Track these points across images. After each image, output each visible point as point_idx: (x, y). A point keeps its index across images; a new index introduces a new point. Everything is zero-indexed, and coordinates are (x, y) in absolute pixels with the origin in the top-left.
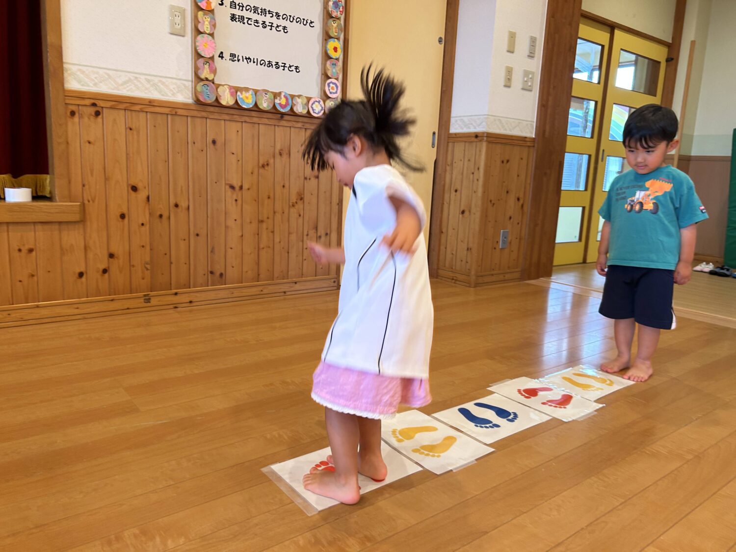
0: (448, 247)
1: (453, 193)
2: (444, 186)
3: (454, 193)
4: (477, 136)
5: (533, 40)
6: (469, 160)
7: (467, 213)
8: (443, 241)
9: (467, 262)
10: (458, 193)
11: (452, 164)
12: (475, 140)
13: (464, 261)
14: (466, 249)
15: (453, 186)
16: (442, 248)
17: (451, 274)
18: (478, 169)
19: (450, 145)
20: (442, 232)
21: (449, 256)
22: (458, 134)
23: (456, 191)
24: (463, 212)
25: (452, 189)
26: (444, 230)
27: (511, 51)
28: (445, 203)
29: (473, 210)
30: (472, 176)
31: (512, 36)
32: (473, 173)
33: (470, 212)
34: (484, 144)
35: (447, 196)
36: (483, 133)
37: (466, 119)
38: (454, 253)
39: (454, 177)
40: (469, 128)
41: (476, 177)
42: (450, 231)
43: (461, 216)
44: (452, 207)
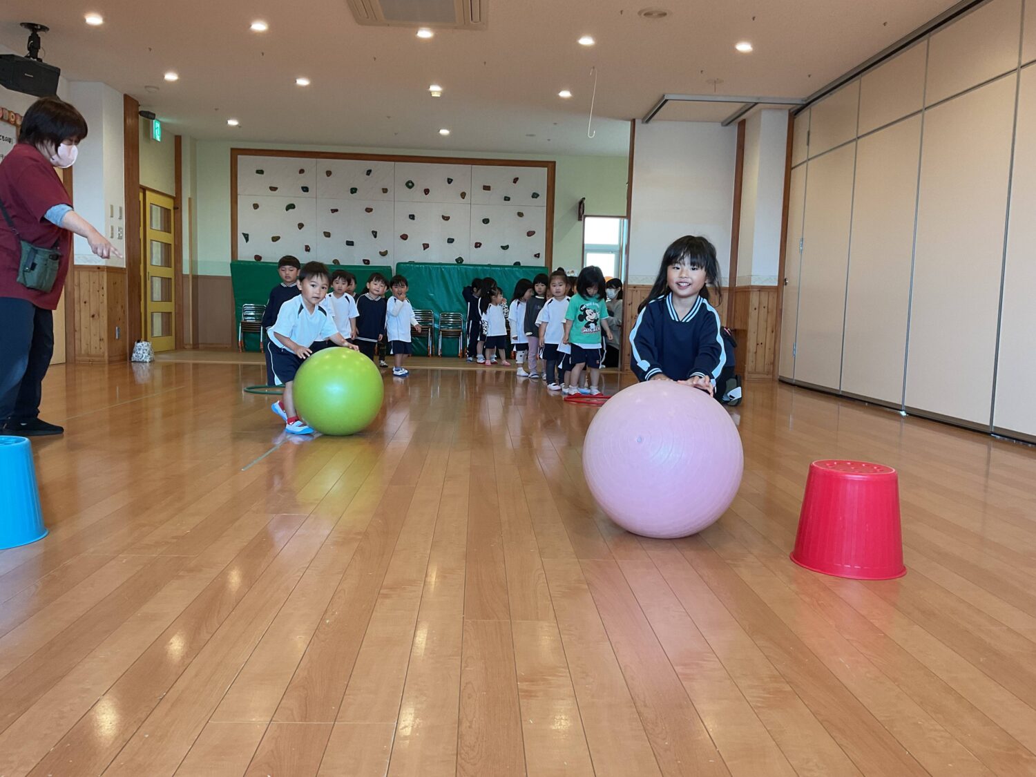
0: (82, 340)
1: (82, 304)
2: (74, 299)
3: (84, 304)
4: (99, 268)
5: (121, 209)
6: (94, 283)
7: (96, 316)
8: (77, 336)
9: (100, 349)
10: (87, 304)
11: (79, 285)
12: (97, 270)
13: (98, 348)
14: (99, 340)
15: (81, 299)
16: (77, 342)
17: (88, 358)
18: (102, 288)
19: (76, 273)
21: (84, 347)
22: (83, 266)
23: (85, 302)
24: (93, 316)
26: (77, 329)
27: (112, 216)
29: (101, 314)
30: (97, 293)
31: (112, 207)
32: (98, 291)
33: (99, 315)
34: (105, 274)
36: (104, 266)
37: (87, 257)
38: (89, 343)
39: (82, 294)
40: (91, 262)
41: (101, 294)
42: (83, 329)
43: (91, 319)
44: (82, 314)
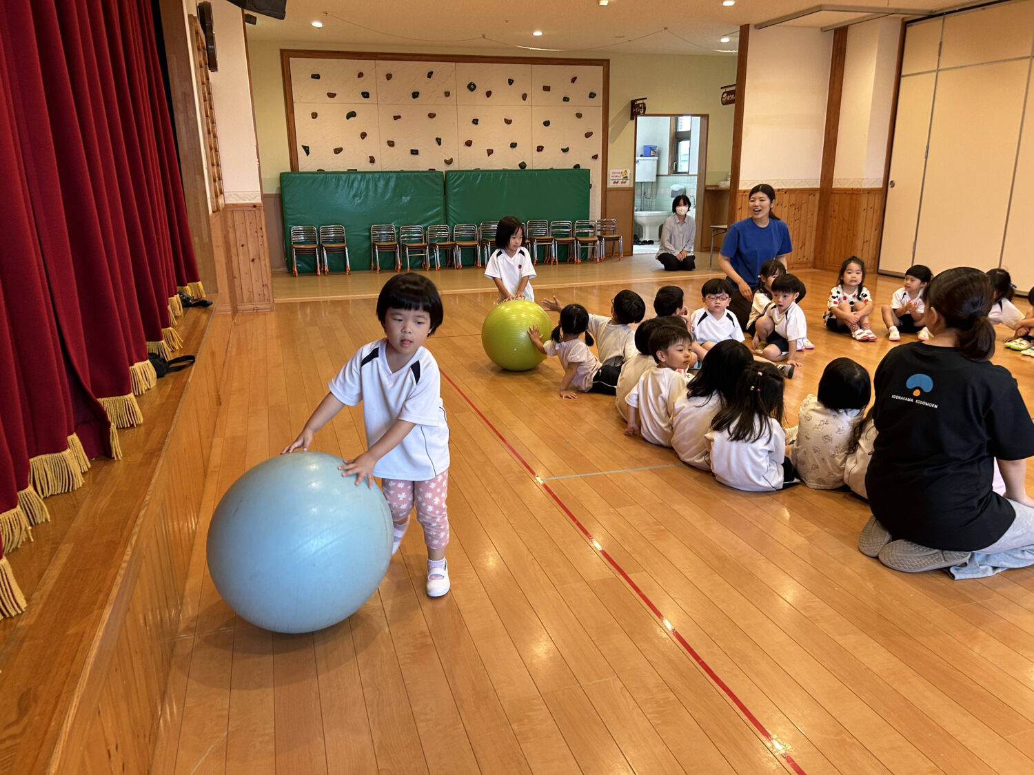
0: (243, 287)
2: (229, 243)
3: (241, 248)
4: (255, 206)
6: (251, 223)
7: (257, 261)
8: (237, 283)
9: (264, 295)
10: (245, 247)
11: (233, 226)
12: (254, 209)
13: (262, 295)
14: (262, 286)
15: (238, 242)
16: (238, 289)
17: (252, 307)
18: (261, 229)
19: (229, 213)
20: (235, 277)
21: (246, 294)
22: (236, 205)
23: (243, 246)
24: (253, 260)
25: (238, 246)
26: (236, 275)
28: (233, 255)
29: (262, 258)
30: (256, 234)
32: (257, 232)
33: (260, 259)
34: (262, 213)
35: (233, 250)
36: (260, 203)
37: (239, 194)
38: (251, 290)
39: (238, 237)
40: (245, 200)
41: (260, 235)
43: (251, 263)
44: (241, 257)
